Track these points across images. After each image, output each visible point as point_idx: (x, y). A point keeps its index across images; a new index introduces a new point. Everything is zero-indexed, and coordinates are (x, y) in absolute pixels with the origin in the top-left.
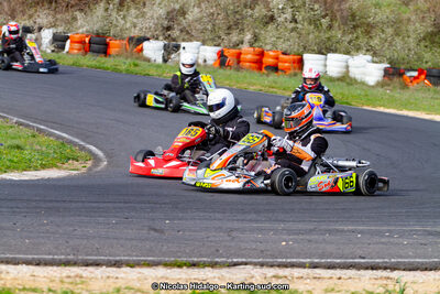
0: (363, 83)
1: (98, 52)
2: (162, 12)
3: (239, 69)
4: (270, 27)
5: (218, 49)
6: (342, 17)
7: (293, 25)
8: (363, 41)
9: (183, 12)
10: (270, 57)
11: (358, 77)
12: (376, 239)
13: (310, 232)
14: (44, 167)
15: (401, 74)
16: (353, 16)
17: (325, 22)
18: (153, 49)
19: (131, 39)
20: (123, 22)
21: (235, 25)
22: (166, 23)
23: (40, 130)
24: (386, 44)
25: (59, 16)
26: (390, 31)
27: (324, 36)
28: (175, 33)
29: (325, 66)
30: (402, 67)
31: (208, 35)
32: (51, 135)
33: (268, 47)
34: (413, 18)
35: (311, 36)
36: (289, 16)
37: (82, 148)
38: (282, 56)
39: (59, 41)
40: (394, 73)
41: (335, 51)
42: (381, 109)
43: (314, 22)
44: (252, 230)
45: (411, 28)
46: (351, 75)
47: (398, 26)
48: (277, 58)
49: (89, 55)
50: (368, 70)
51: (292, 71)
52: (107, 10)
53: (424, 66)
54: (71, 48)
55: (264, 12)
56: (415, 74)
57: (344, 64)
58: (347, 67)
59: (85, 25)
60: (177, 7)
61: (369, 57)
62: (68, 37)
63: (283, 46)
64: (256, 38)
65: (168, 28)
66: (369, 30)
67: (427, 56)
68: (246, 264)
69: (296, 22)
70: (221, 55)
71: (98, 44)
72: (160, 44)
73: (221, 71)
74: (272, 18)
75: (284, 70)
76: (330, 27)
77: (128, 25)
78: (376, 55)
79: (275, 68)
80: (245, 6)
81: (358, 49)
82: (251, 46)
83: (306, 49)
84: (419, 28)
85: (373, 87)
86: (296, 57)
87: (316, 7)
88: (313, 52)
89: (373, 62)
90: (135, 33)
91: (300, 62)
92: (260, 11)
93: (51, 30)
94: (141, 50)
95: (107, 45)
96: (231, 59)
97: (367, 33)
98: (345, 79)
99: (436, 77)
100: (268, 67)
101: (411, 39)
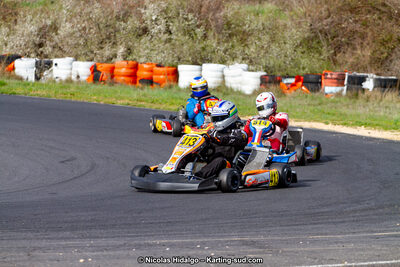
0: (240, 93)
2: (33, 28)
3: (112, 83)
4: (144, 39)
6: (217, 27)
7: (166, 36)
8: (238, 50)
9: (55, 28)
10: (143, 69)
11: (234, 86)
15: (278, 82)
16: (229, 24)
18: (25, 67)
21: (108, 39)
22: (37, 40)
24: (263, 51)
26: (266, 37)
27: (198, 47)
28: (48, 49)
30: (278, 74)
31: (81, 51)
33: (142, 60)
34: (289, 23)
35: (185, 47)
36: (162, 27)
38: (156, 69)
40: (270, 80)
41: (210, 61)
43: (189, 32)
45: (287, 34)
46: (228, 85)
47: (273, 32)
48: (152, 71)
50: (244, 78)
51: (167, 84)
53: (302, 73)
55: (137, 23)
56: (292, 81)
57: (220, 74)
58: (223, 76)
60: (49, 23)
61: (245, 66)
63: (159, 59)
64: (129, 51)
65: (41, 45)
66: (244, 37)
67: (304, 62)
69: (171, 33)
70: (94, 70)
72: (32, 61)
73: (94, 86)
74: (145, 31)
75: (159, 84)
76: (205, 37)
78: (252, 63)
79: (150, 81)
80: (118, 18)
81: (234, 58)
82: (125, 59)
83: (180, 60)
84: (295, 33)
85: (249, 96)
86: (171, 69)
87: (190, 16)
88: (187, 62)
89: (249, 70)
90: (7, 51)
91: (175, 74)
92: (133, 23)
94: (14, 68)
97: (243, 41)
98: (222, 89)
99: (314, 83)
100: (143, 81)
101: (287, 46)
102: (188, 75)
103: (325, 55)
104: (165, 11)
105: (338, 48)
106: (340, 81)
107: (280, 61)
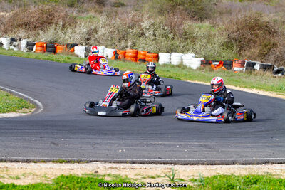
0: (190, 68)
1: (51, 52)
2: (85, 30)
3: (125, 61)
4: (142, 38)
5: (115, 50)
6: (179, 34)
7: (153, 38)
8: (190, 46)
9: (96, 31)
10: (141, 54)
11: (188, 65)
12: (171, 149)
13: (137, 145)
14: (8, 111)
15: (210, 64)
16: (186, 33)
17: (171, 36)
18: (80, 50)
19: (68, 45)
20: (64, 36)
21: (123, 37)
22: (87, 36)
23: (11, 92)
24: (203, 48)
25: (30, 33)
26: (205, 40)
27: (170, 43)
28: (92, 42)
29: (170, 59)
30: (211, 60)
31: (109, 43)
32: (17, 95)
33: (140, 49)
34: (217, 34)
35: (163, 43)
36: (151, 33)
37: (31, 102)
38: (147, 54)
39: (30, 46)
40: (206, 62)
41: (175, 51)
42: (197, 82)
43: (165, 36)
44: (106, 144)
45: (216, 39)
46: (184, 64)
47: (209, 38)
48: (145, 55)
49: (46, 53)
50: (192, 61)
52: (56, 29)
53: (223, 59)
54: (36, 50)
55: (138, 30)
56: (218, 63)
57: (180, 58)
58: (182, 60)
59: (44, 37)
60: (93, 28)
61: (193, 55)
62: (35, 44)
63: (149, 49)
64: (134, 44)
65: (88, 39)
66: (194, 40)
67: (224, 54)
68: (97, 161)
69: (156, 36)
70: (115, 53)
71: (51, 48)
72: (83, 47)
73: (115, 62)
74: (143, 34)
75: (148, 61)
76: (173, 38)
77: (67, 37)
78: (197, 53)
79: (144, 60)
80: (129, 27)
81: (188, 50)
82: (131, 48)
83: (160, 50)
84: (221, 40)
85: (195, 70)
86: (155, 55)
87: (166, 28)
88: (164, 52)
89: (196, 57)
90: (71, 41)
91: (157, 57)
92: (136, 30)
93: (26, 40)
94: (74, 50)
95: (55, 48)
96: (121, 56)
97: (193, 41)
98: (181, 66)
99: (228, 65)
100: (140, 60)
101: (216, 45)
102: (164, 58)
103: (235, 51)
104: (153, 24)
105: (242, 47)
106: (242, 64)
107: (211, 53)
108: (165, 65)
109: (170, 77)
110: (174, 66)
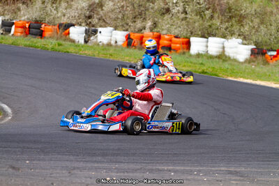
1: (36, 35)
2: (85, 4)
3: (141, 48)
4: (167, 17)
6: (221, 10)
7: (183, 15)
8: (236, 28)
9: (101, 5)
10: (165, 39)
11: (231, 55)
15: (263, 53)
16: (230, 9)
17: (208, 13)
18: (77, 33)
19: (60, 25)
20: (55, 12)
21: (140, 15)
22: (88, 13)
24: (254, 30)
25: (7, 7)
26: (257, 20)
27: (207, 24)
28: (95, 21)
29: (207, 47)
30: (265, 48)
31: (119, 23)
33: (164, 32)
34: (275, 11)
35: (196, 24)
36: (180, 9)
38: (174, 39)
39: (7, 26)
40: (258, 52)
41: (215, 36)
43: (200, 13)
45: (273, 18)
46: (227, 54)
47: (263, 17)
48: (171, 41)
49: (29, 37)
50: (239, 50)
51: (181, 51)
52: (43, 3)
54: (16, 32)
55: (162, 5)
56: (275, 53)
57: (221, 45)
58: (224, 48)
59: (26, 14)
61: (240, 41)
62: (13, 23)
63: (176, 31)
64: (155, 25)
66: (241, 19)
69: (186, 13)
70: (128, 38)
71: (36, 29)
72: (83, 29)
73: (127, 50)
74: (168, 10)
75: (176, 50)
76: (212, 17)
77: (59, 15)
78: (246, 39)
79: (169, 48)
81: (232, 34)
82: (151, 31)
83: (192, 34)
85: (242, 63)
86: (185, 40)
87: (202, 2)
88: (197, 36)
89: (243, 44)
90: (64, 20)
91: (188, 44)
92: (159, 4)
93: (1, 18)
94: (68, 33)
96: (136, 41)
97: (240, 22)
98: (222, 57)
100: (164, 47)
101: (273, 27)
102: (197, 45)
107: (266, 38)
108: (199, 55)
109: (203, 72)
110: (211, 57)
